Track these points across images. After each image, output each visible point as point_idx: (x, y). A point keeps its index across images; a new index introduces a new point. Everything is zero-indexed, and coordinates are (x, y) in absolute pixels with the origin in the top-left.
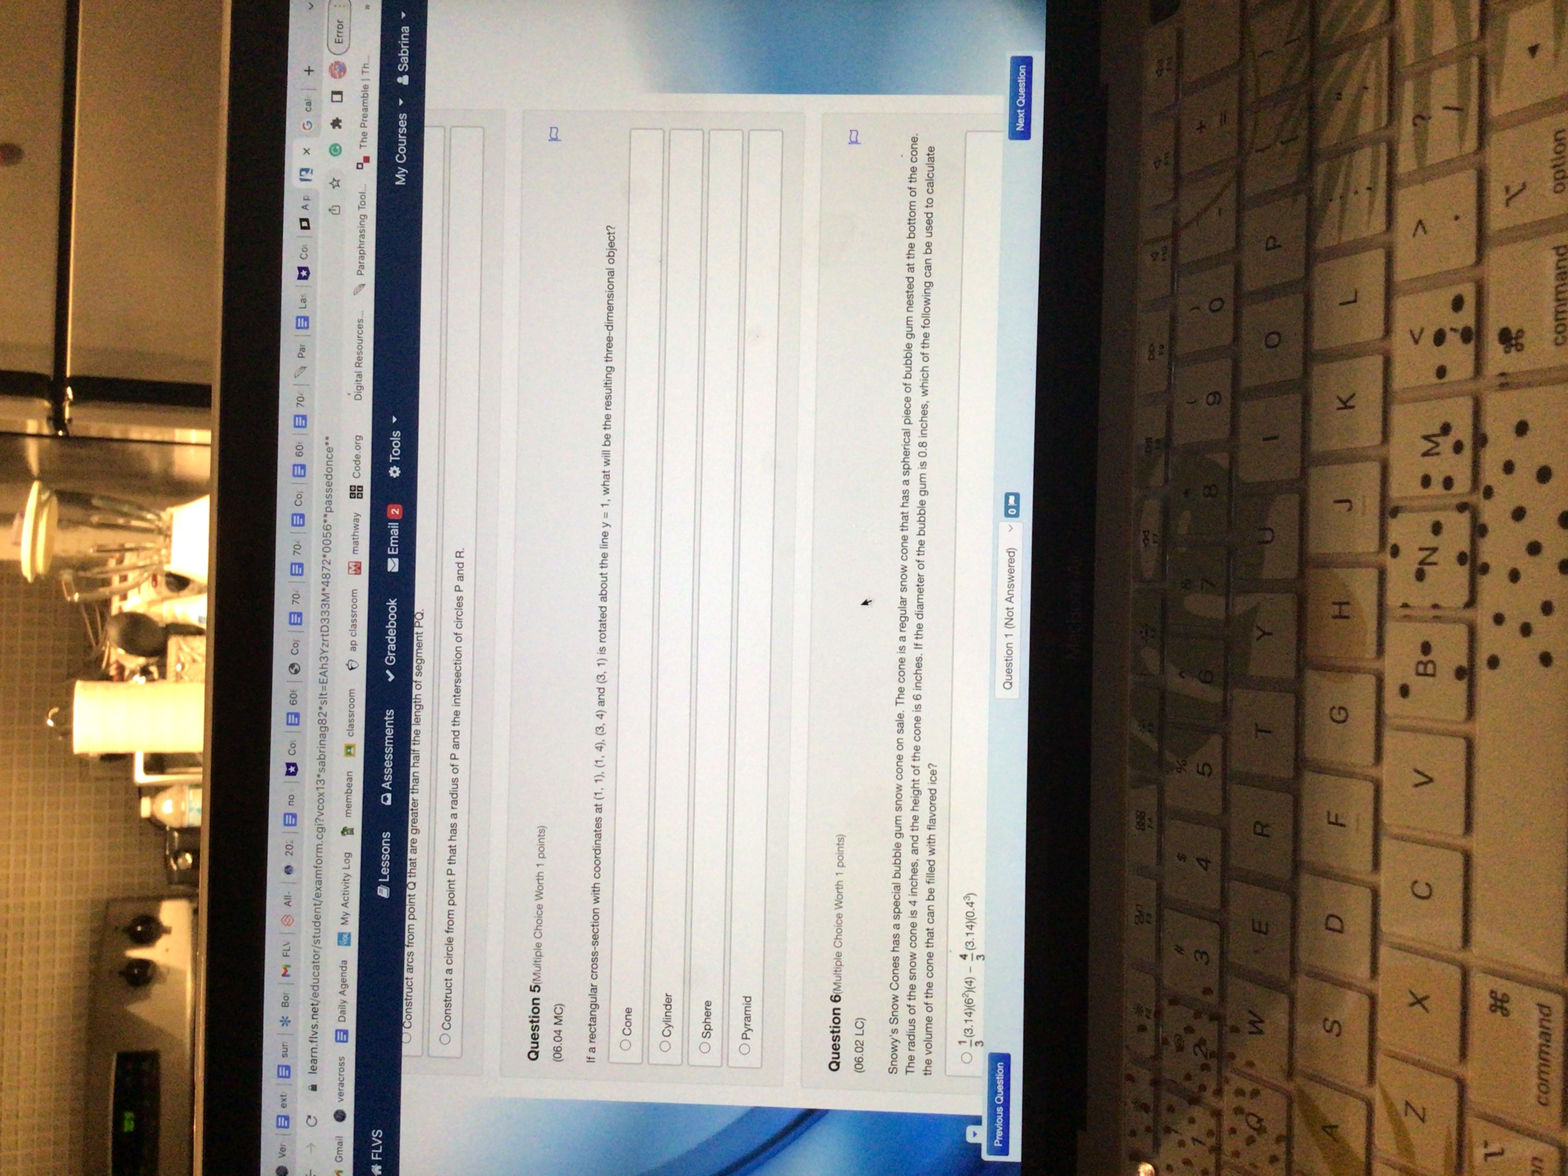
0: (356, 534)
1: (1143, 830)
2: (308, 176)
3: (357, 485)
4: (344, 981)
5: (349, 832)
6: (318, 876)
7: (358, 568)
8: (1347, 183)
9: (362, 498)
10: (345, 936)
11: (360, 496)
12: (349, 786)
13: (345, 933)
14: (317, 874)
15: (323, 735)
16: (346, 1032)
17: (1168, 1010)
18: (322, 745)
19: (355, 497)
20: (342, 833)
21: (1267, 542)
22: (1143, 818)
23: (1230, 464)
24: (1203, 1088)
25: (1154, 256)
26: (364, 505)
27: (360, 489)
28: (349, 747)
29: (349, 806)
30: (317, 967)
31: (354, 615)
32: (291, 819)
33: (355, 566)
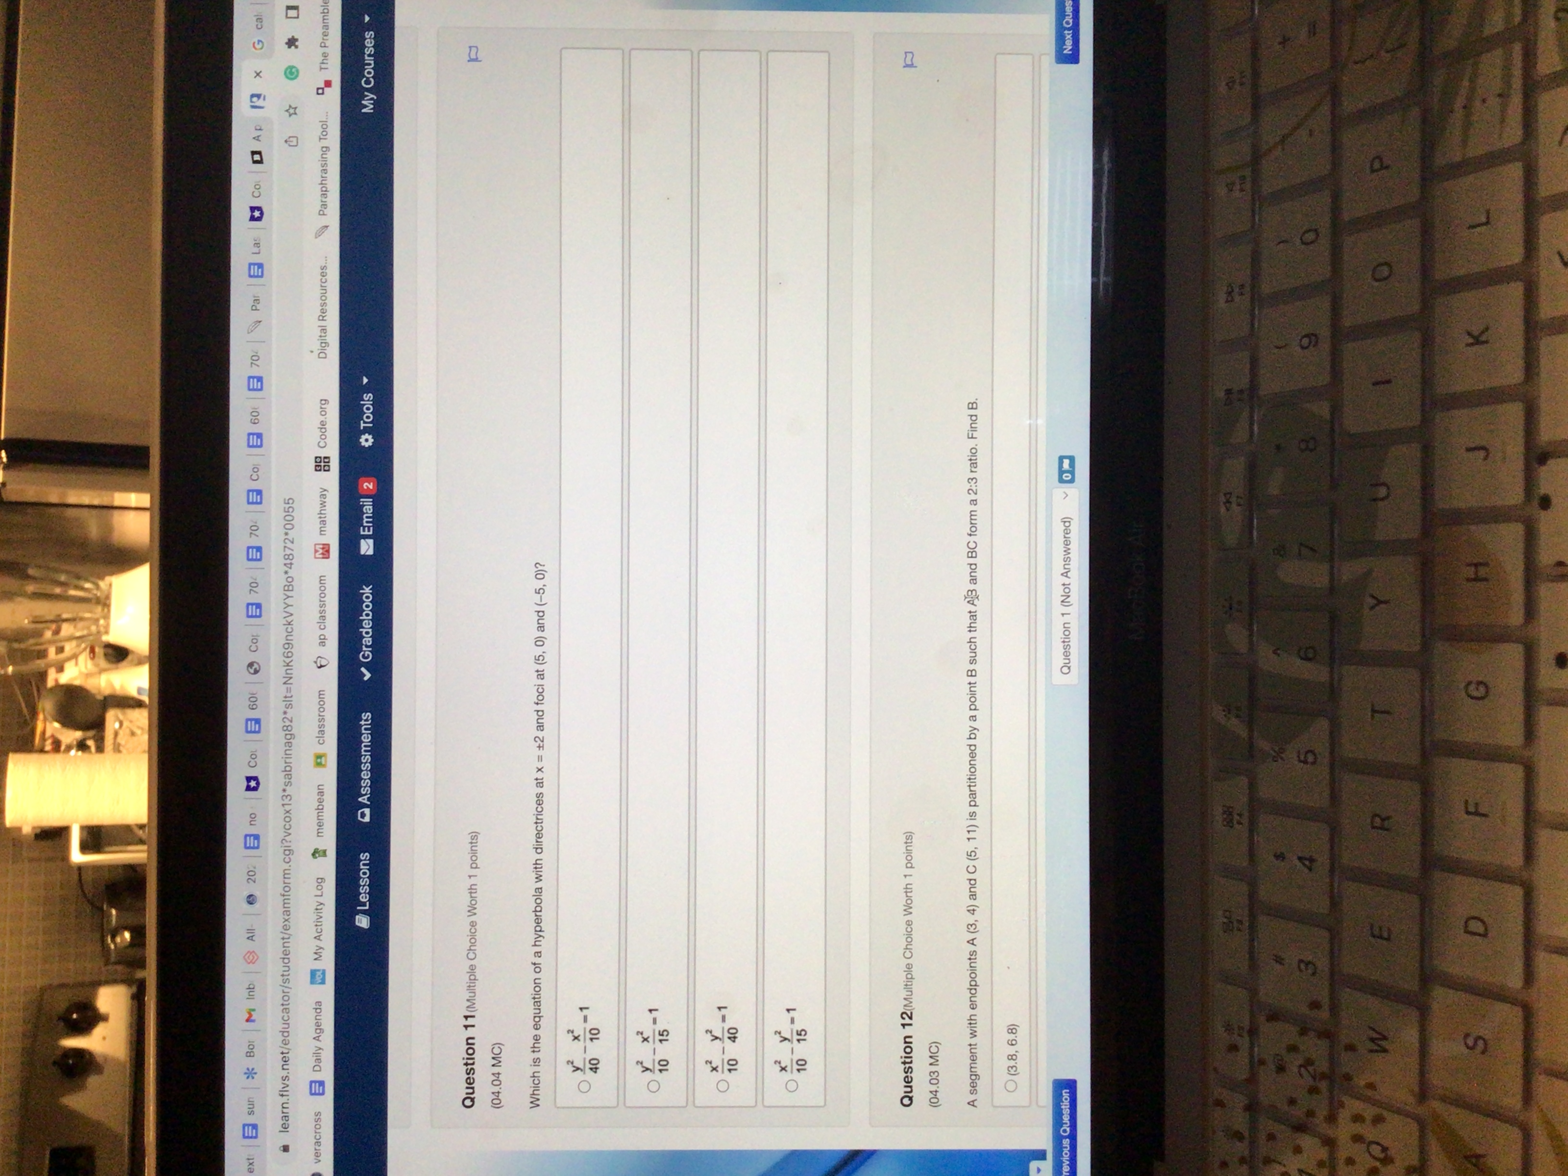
0: (322, 512)
1: (1231, 827)
2: (260, 103)
3: (323, 456)
4: (318, 1025)
5: (321, 853)
6: (286, 905)
7: (326, 551)
8: (1472, 89)
9: (328, 470)
10: (319, 973)
11: (326, 468)
12: (320, 801)
13: (319, 970)
14: (285, 903)
15: (289, 744)
16: (322, 1083)
17: (1266, 1028)
18: (287, 755)
19: (320, 470)
20: (313, 855)
21: (1382, 499)
22: (1231, 814)
23: (1332, 414)
24: (1310, 1114)
25: (1230, 187)
26: (331, 480)
27: (326, 460)
28: (319, 757)
29: (320, 825)
30: (286, 1010)
31: (323, 605)
32: (253, 841)
33: (323, 548)
